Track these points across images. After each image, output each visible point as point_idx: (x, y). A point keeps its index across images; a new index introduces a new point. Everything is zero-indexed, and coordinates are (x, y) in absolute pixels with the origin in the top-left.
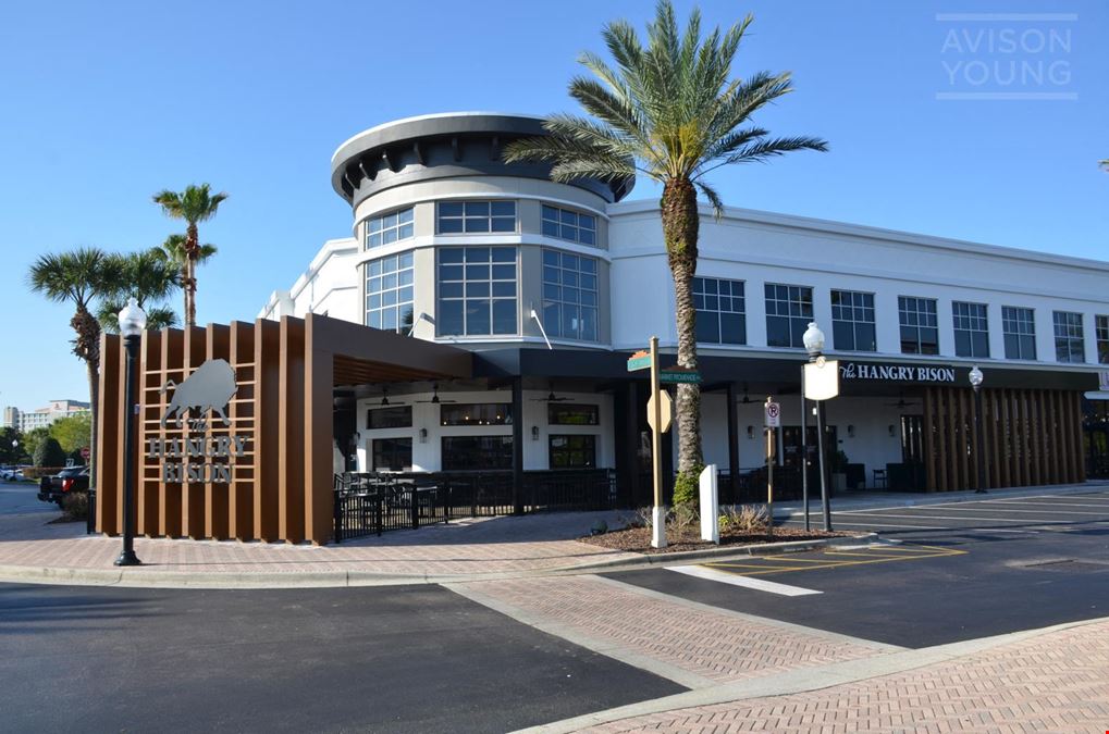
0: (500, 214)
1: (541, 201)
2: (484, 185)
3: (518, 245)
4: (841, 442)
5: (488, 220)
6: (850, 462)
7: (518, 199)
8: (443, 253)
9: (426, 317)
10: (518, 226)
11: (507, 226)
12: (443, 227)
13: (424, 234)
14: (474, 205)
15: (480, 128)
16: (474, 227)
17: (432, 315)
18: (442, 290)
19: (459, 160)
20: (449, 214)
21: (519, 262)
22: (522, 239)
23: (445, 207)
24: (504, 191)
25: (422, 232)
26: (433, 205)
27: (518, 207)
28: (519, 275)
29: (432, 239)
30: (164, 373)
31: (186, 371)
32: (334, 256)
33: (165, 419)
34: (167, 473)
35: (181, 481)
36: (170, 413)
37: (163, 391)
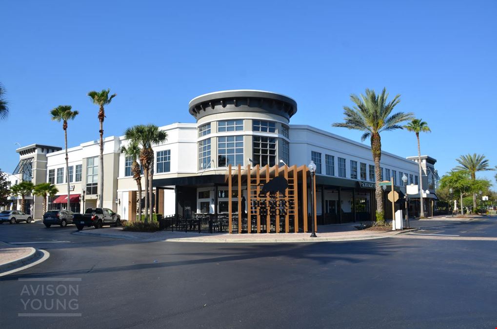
0: (271, 126)
1: (282, 123)
2: (268, 116)
3: (277, 137)
5: (267, 128)
7: (276, 122)
8: (255, 138)
10: (277, 131)
11: (272, 131)
12: (255, 129)
13: (248, 131)
14: (264, 122)
15: (268, 97)
16: (264, 130)
17: (251, 159)
18: (255, 151)
19: (260, 107)
20: (256, 124)
21: (277, 143)
23: (255, 122)
24: (273, 119)
25: (247, 130)
26: (251, 121)
27: (276, 125)
28: (277, 148)
29: (251, 133)
30: (258, 179)
31: (268, 179)
32: (178, 129)
33: (259, 195)
34: (261, 212)
35: (267, 214)
36: (261, 192)
37: (258, 185)
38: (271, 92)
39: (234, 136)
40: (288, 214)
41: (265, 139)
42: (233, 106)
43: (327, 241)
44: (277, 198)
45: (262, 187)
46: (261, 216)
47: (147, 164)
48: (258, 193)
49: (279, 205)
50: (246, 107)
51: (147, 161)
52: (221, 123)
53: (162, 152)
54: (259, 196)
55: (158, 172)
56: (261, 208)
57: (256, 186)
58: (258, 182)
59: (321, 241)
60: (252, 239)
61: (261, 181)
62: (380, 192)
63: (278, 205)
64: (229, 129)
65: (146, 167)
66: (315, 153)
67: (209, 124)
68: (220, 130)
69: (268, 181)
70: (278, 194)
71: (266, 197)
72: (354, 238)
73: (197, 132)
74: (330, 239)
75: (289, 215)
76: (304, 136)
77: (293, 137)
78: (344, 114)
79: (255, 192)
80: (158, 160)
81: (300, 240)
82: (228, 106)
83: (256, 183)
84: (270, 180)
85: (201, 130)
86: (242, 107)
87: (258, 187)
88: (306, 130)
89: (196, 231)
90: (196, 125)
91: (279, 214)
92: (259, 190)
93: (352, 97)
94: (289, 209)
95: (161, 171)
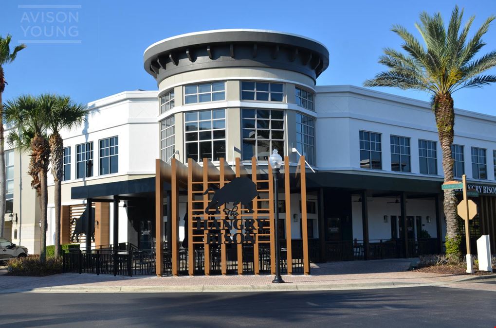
0: (275, 90)
1: (296, 85)
3: (286, 110)
4: (424, 225)
5: (268, 94)
6: (432, 237)
7: (285, 83)
8: (246, 112)
9: (236, 149)
10: (285, 98)
11: (277, 98)
12: (244, 96)
13: (233, 101)
14: (262, 85)
15: (265, 40)
16: (262, 97)
17: (239, 148)
18: (244, 134)
19: (254, 58)
20: (247, 89)
21: (286, 119)
22: (288, 106)
23: (245, 85)
24: (278, 78)
25: (231, 98)
26: (238, 82)
27: (285, 88)
28: (286, 127)
29: (238, 103)
30: (205, 183)
31: (222, 183)
32: (128, 101)
33: (207, 209)
34: (209, 239)
35: (220, 244)
36: (211, 206)
37: (205, 193)
38: (271, 31)
39: (210, 110)
40: (257, 242)
41: (264, 112)
42: (207, 58)
43: (296, 290)
44: (237, 214)
45: (212, 196)
46: (211, 246)
47: (43, 162)
48: (206, 206)
49: (242, 226)
50: (228, 59)
51: (42, 157)
52: (189, 88)
53: (107, 140)
54: (207, 212)
55: (101, 174)
56: (211, 232)
57: (201, 194)
58: (205, 188)
59: (285, 290)
60: (163, 286)
61: (211, 186)
62: (452, 202)
63: (239, 227)
64: (202, 99)
65: (41, 167)
66: (367, 133)
67: (171, 91)
68: (188, 100)
69: (222, 186)
70: (240, 208)
71: (219, 212)
72: (352, 285)
73: (157, 104)
74: (302, 287)
75: (259, 243)
76: (344, 105)
77: (323, 107)
78: (379, 62)
79: (200, 206)
80: (101, 153)
81: (245, 288)
82: (199, 59)
83: (203, 190)
84: (225, 184)
85: (163, 101)
86: (222, 60)
87: (206, 197)
88: (348, 94)
89: (110, 272)
90: (156, 94)
91: (242, 242)
92: (206, 201)
93: (396, 31)
94: (259, 233)
95: (106, 173)
